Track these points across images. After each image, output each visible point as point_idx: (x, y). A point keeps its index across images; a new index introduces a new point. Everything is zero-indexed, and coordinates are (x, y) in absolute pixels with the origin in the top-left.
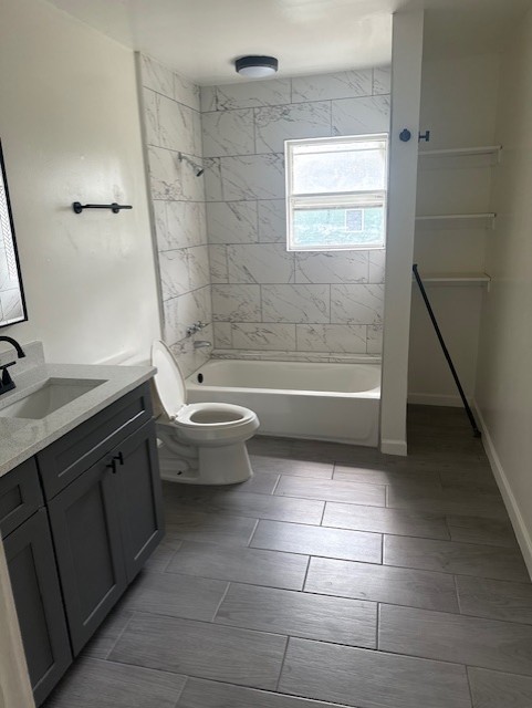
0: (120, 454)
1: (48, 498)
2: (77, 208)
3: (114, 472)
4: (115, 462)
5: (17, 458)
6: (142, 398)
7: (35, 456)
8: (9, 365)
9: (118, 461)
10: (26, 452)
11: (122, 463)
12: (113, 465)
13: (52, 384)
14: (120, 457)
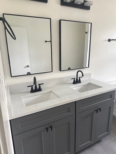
0: (100, 108)
1: (76, 113)
2: (109, 40)
3: (97, 113)
4: (98, 110)
5: (70, 101)
6: (111, 95)
7: (75, 102)
8: (81, 77)
9: (99, 110)
10: (73, 100)
11: (100, 111)
12: (97, 111)
13: (89, 84)
14: (100, 109)
